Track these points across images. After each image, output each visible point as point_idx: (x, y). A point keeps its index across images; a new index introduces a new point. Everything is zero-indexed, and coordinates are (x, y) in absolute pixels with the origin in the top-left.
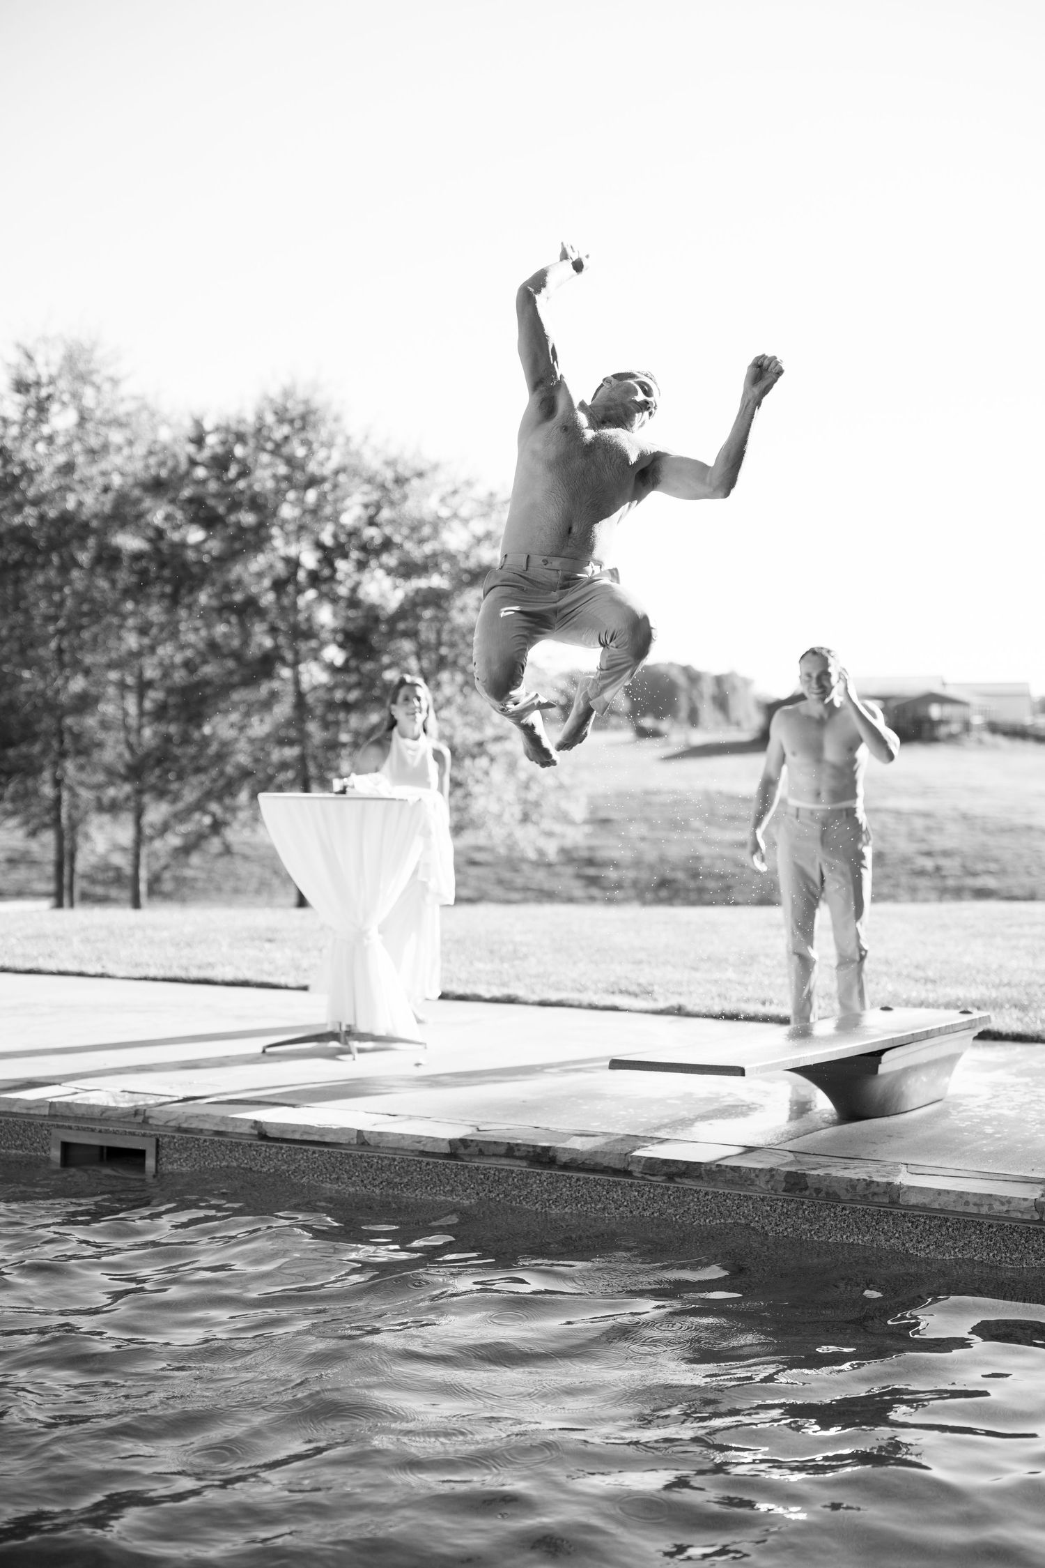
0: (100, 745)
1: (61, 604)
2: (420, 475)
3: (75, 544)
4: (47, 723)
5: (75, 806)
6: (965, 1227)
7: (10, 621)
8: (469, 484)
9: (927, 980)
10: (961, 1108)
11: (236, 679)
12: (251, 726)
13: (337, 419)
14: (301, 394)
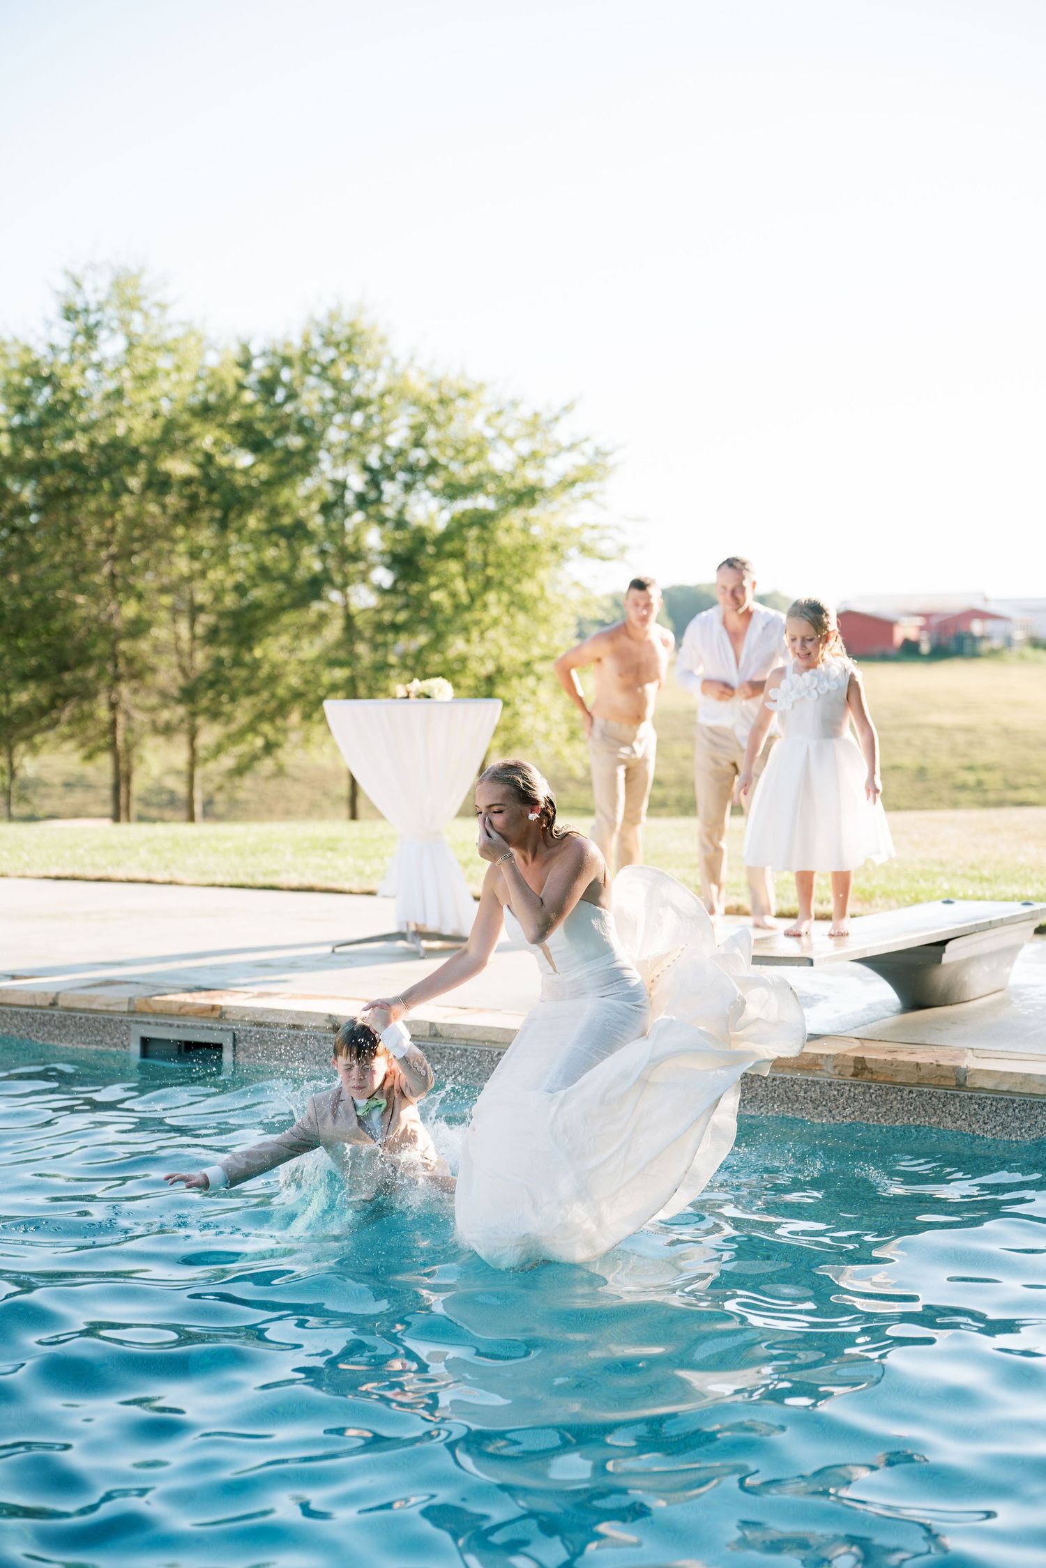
0: (153, 670)
1: (113, 530)
2: (465, 395)
3: (125, 469)
4: (101, 647)
5: (130, 730)
6: (1032, 1108)
7: (64, 548)
8: (514, 404)
9: (982, 879)
10: (1023, 998)
11: (286, 601)
12: (301, 649)
13: (383, 341)
14: (347, 316)
